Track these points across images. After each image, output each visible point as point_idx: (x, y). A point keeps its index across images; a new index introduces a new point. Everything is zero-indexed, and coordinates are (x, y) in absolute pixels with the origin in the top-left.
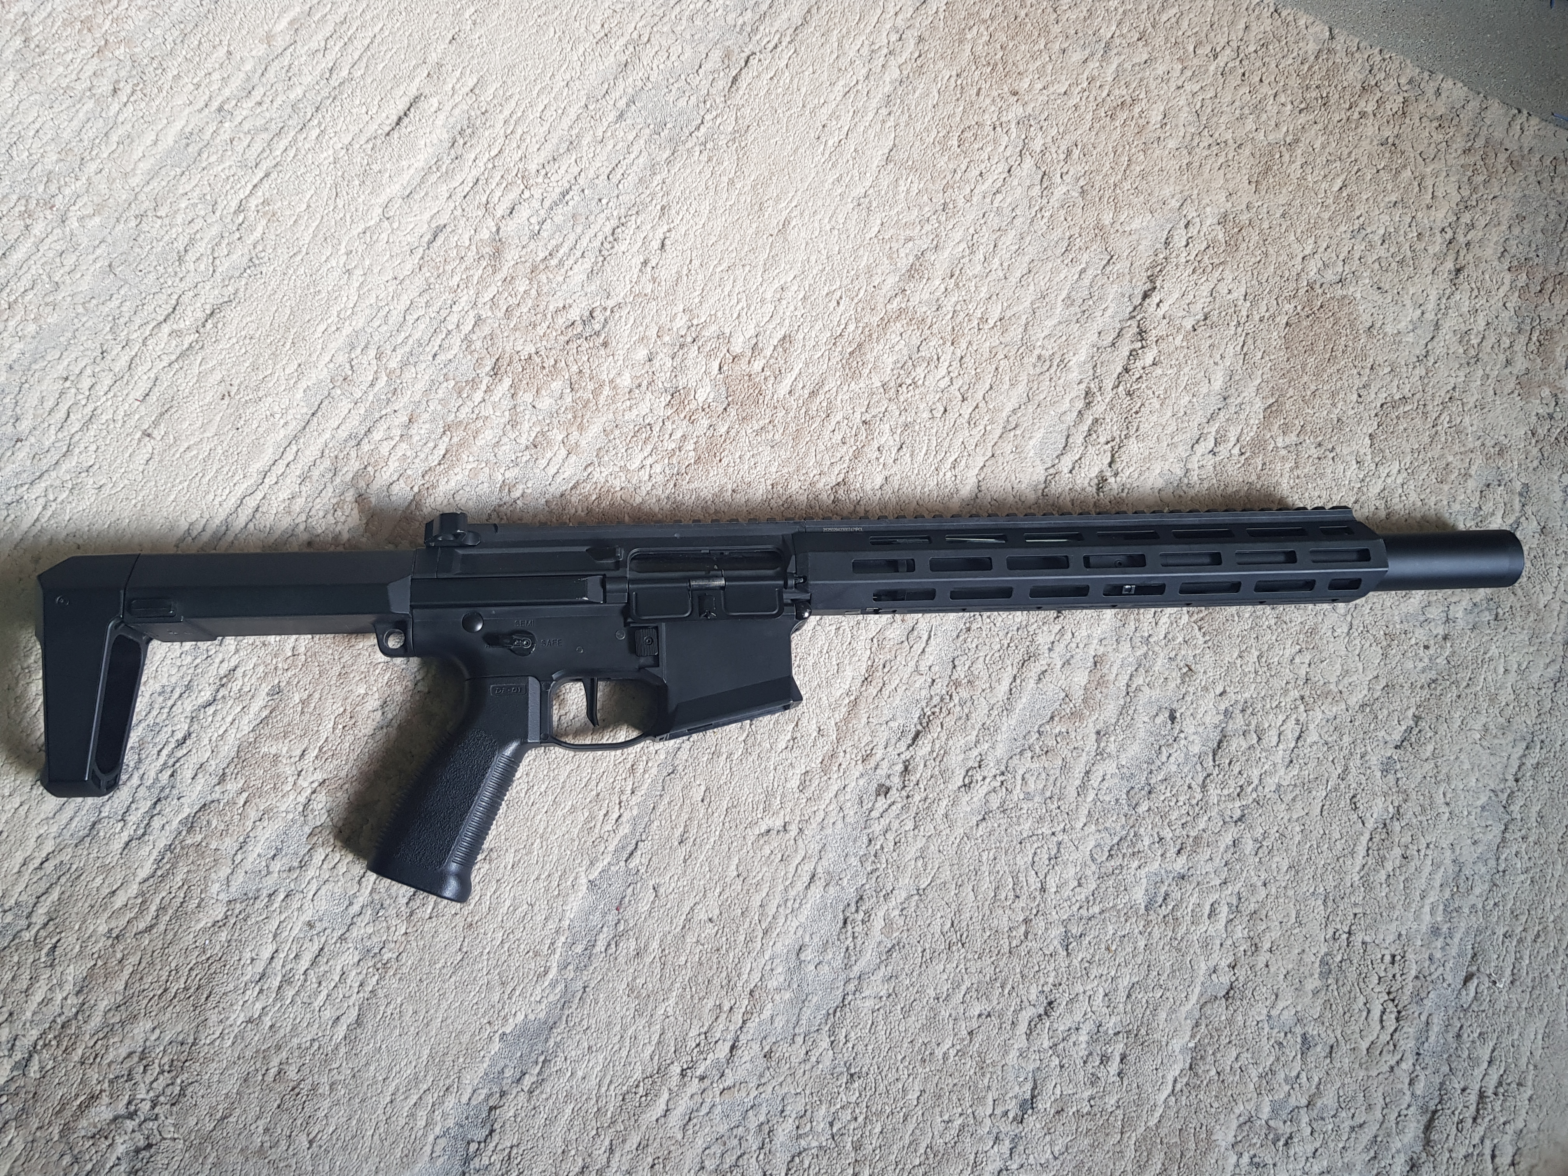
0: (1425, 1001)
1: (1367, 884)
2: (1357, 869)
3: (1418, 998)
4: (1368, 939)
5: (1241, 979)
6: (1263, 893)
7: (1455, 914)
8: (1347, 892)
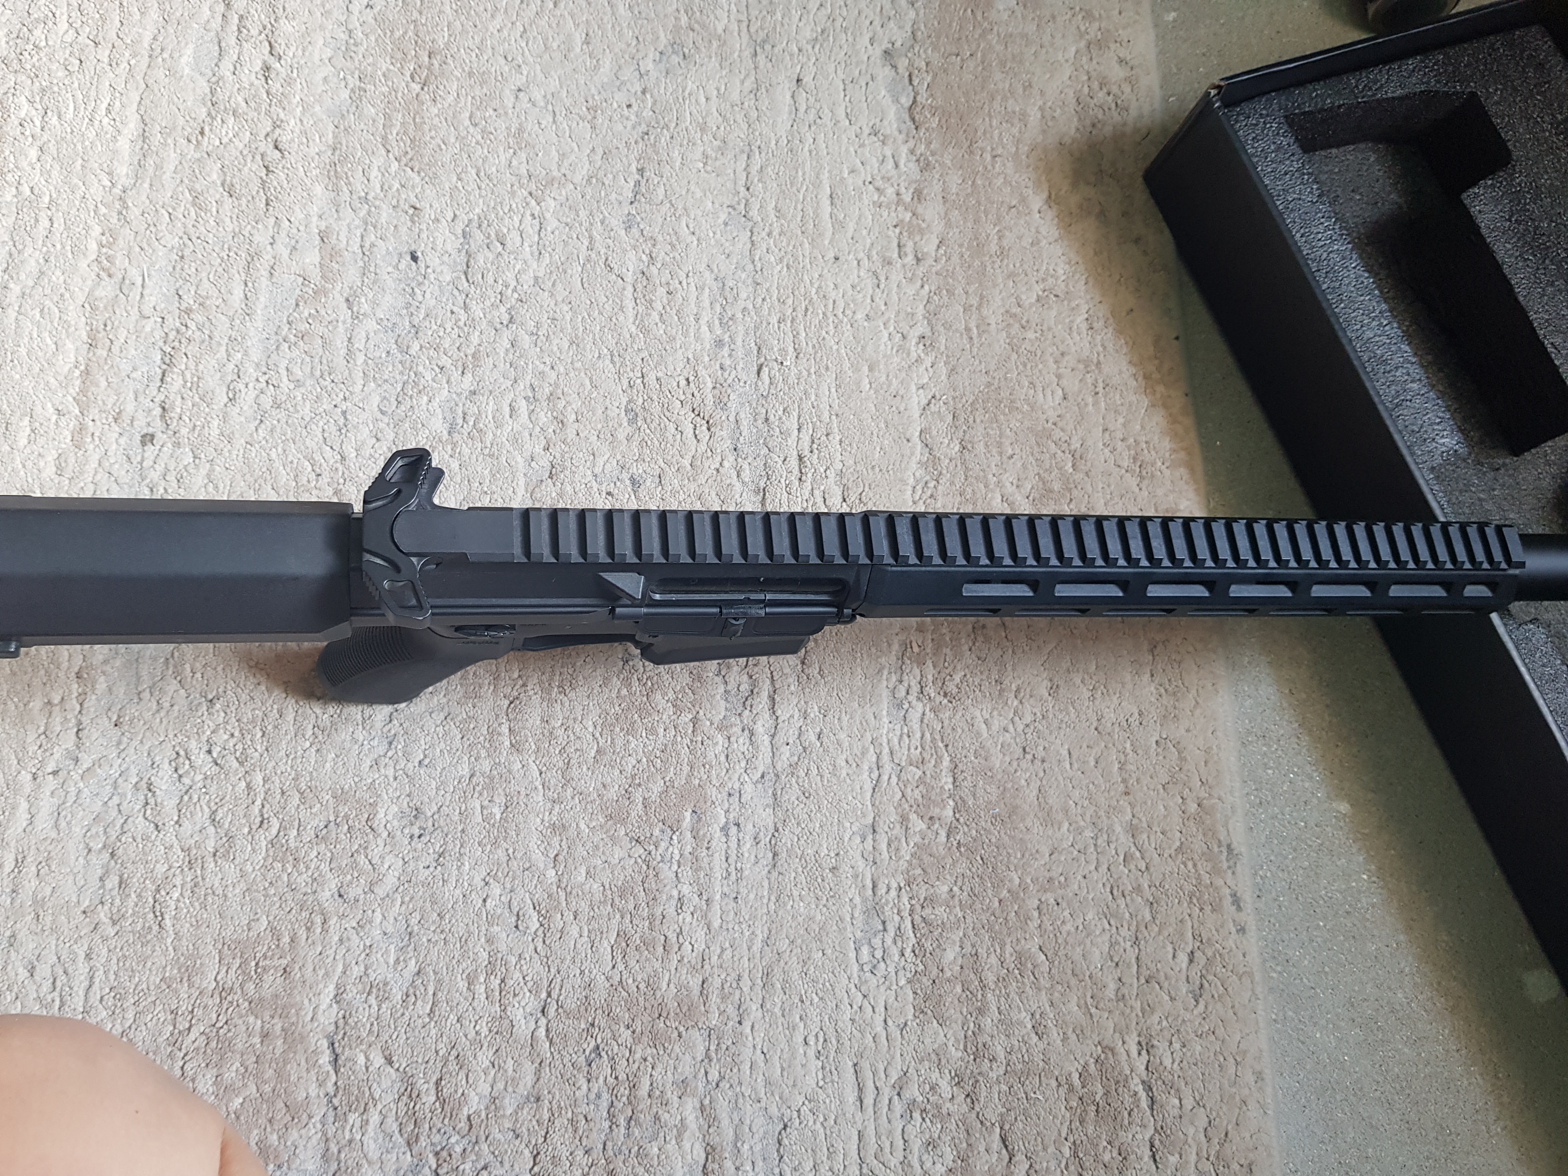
0: (729, 405)
1: (645, 331)
2: (631, 320)
3: (721, 403)
4: (660, 374)
5: (558, 456)
6: (553, 375)
7: (731, 323)
8: (629, 342)
